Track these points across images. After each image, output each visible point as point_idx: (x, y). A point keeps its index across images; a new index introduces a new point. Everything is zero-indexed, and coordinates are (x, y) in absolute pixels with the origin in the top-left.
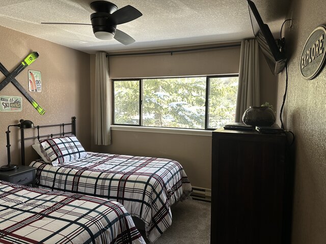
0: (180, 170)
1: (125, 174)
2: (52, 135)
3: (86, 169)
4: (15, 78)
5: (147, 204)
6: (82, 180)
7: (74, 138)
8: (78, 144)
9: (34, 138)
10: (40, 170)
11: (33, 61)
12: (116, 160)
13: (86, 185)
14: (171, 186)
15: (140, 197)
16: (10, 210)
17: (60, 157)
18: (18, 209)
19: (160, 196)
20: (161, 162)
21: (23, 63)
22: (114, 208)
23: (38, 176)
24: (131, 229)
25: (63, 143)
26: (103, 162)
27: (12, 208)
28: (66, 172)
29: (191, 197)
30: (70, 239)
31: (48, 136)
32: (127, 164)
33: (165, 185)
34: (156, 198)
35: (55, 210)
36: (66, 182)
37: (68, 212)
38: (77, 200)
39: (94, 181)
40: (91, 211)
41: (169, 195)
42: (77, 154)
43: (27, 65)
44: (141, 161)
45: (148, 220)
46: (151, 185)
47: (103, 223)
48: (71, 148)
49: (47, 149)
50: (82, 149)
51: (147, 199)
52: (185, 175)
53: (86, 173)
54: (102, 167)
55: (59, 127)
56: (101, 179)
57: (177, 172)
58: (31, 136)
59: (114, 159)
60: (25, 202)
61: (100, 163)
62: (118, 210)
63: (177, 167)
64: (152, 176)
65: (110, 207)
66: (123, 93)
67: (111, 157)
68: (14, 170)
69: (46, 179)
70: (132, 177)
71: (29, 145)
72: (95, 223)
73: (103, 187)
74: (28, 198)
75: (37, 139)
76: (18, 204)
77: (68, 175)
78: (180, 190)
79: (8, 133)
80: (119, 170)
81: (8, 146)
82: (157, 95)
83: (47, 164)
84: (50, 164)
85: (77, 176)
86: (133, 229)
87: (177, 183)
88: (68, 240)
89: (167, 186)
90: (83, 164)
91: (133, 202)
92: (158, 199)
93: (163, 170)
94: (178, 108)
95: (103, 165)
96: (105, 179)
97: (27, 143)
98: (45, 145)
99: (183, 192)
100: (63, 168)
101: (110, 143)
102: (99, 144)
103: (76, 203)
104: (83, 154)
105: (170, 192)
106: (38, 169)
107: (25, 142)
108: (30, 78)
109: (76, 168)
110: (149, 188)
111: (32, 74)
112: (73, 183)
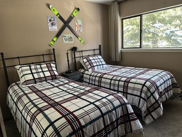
0: (171, 78)
1: (128, 78)
2: (89, 56)
3: (105, 74)
4: (69, 24)
5: (143, 99)
6: (103, 80)
7: (100, 57)
8: (102, 60)
9: (80, 57)
10: (83, 73)
11: (77, 13)
12: (124, 70)
13: (105, 83)
14: (163, 88)
15: (139, 93)
16: (64, 92)
17: (93, 67)
18: (67, 92)
19: (154, 95)
20: (155, 72)
21: (72, 15)
22: (118, 98)
23: (82, 77)
24: (130, 113)
25: (94, 59)
26: (116, 70)
27: (65, 91)
28: (95, 75)
29: (180, 98)
30: (88, 113)
31: (87, 56)
32: (130, 72)
33: (157, 87)
34: (151, 96)
35: (84, 95)
36: (95, 81)
37: (90, 97)
38: (97, 91)
39: (109, 81)
40: (103, 98)
41: (160, 94)
42: (102, 66)
43: (74, 16)
44: (140, 71)
45: (144, 109)
46: (146, 87)
47: (110, 107)
48: (98, 62)
49: (86, 63)
50: (104, 63)
51: (143, 95)
52: (175, 82)
53: (105, 76)
54: (114, 73)
55: (92, 51)
56: (113, 80)
57: (169, 79)
58: (79, 56)
59: (122, 69)
60: (72, 89)
61: (114, 71)
62: (121, 100)
63: (168, 76)
64: (148, 80)
65: (115, 97)
66: (130, 29)
67: (120, 68)
68: (71, 73)
69: (86, 78)
70: (133, 80)
71: (78, 61)
72: (104, 106)
73: (114, 85)
74: (74, 87)
75: (82, 58)
76: (68, 89)
77: (96, 76)
78: (171, 92)
79: (67, 54)
80: (125, 76)
81: (68, 61)
82: (154, 26)
83: (86, 70)
84: (88, 70)
85: (101, 77)
86: (131, 114)
87: (168, 87)
88: (87, 114)
89: (160, 88)
90: (104, 71)
91: (134, 96)
92: (152, 97)
93: (156, 77)
94: (172, 34)
95: (115, 72)
96: (115, 80)
97: (77, 60)
98: (85, 60)
99: (173, 94)
100: (94, 73)
101: (120, 60)
102: (114, 61)
103: (96, 92)
104: (105, 66)
105: (162, 92)
106: (82, 73)
107: (76, 59)
108: (76, 24)
109: (100, 73)
110: (145, 89)
111: (77, 21)
112: (99, 81)
